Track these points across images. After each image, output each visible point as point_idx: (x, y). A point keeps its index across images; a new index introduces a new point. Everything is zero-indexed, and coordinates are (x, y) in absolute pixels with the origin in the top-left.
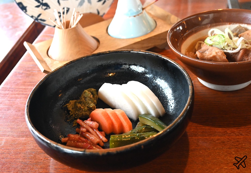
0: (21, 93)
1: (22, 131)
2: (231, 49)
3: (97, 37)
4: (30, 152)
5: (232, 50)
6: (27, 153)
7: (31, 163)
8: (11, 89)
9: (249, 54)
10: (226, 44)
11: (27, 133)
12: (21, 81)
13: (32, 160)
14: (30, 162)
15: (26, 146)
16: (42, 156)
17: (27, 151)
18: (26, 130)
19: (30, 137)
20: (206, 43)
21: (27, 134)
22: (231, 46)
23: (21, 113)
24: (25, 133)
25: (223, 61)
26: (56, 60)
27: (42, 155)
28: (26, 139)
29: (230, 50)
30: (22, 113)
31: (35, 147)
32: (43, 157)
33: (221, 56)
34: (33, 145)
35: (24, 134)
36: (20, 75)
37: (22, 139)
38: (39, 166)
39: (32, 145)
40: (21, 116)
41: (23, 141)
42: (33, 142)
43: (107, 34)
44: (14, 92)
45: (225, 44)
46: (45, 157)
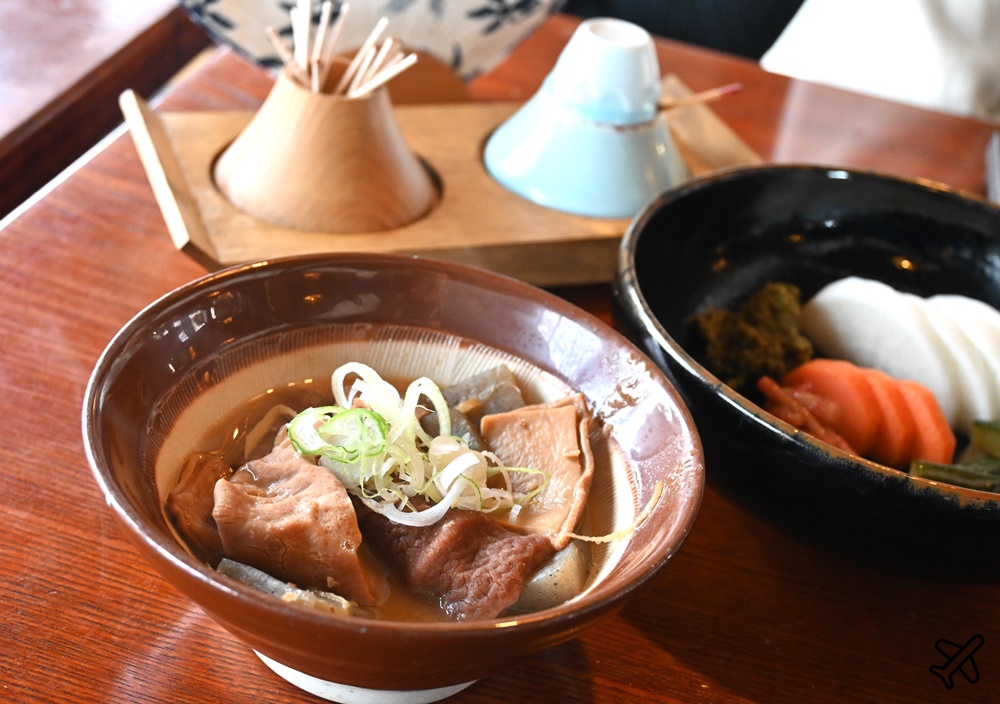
0: (55, 304)
1: (22, 477)
2: (402, 506)
3: (438, 165)
4: (37, 581)
5: (406, 510)
6: (22, 586)
7: (30, 635)
8: (12, 276)
9: (481, 553)
10: (386, 467)
11: (44, 492)
12: (67, 254)
13: (41, 626)
14: (31, 628)
15: (25, 549)
16: (88, 617)
17: (26, 575)
18: (43, 477)
19: (54, 516)
20: (292, 440)
21: (40, 496)
22: (408, 483)
23: (34, 394)
24: (34, 488)
25: (333, 562)
26: (241, 211)
27: (88, 613)
28: (33, 518)
29: (397, 504)
30: (42, 396)
31: (63, 569)
32: (89, 624)
33: (333, 538)
34: (59, 557)
35: (30, 493)
36: (69, 227)
37: (16, 513)
38: (64, 662)
39: (56, 553)
40: (33, 410)
41: (16, 525)
42: (61, 540)
43: (478, 167)
44: (22, 293)
45: (378, 469)
46: (98, 626)
